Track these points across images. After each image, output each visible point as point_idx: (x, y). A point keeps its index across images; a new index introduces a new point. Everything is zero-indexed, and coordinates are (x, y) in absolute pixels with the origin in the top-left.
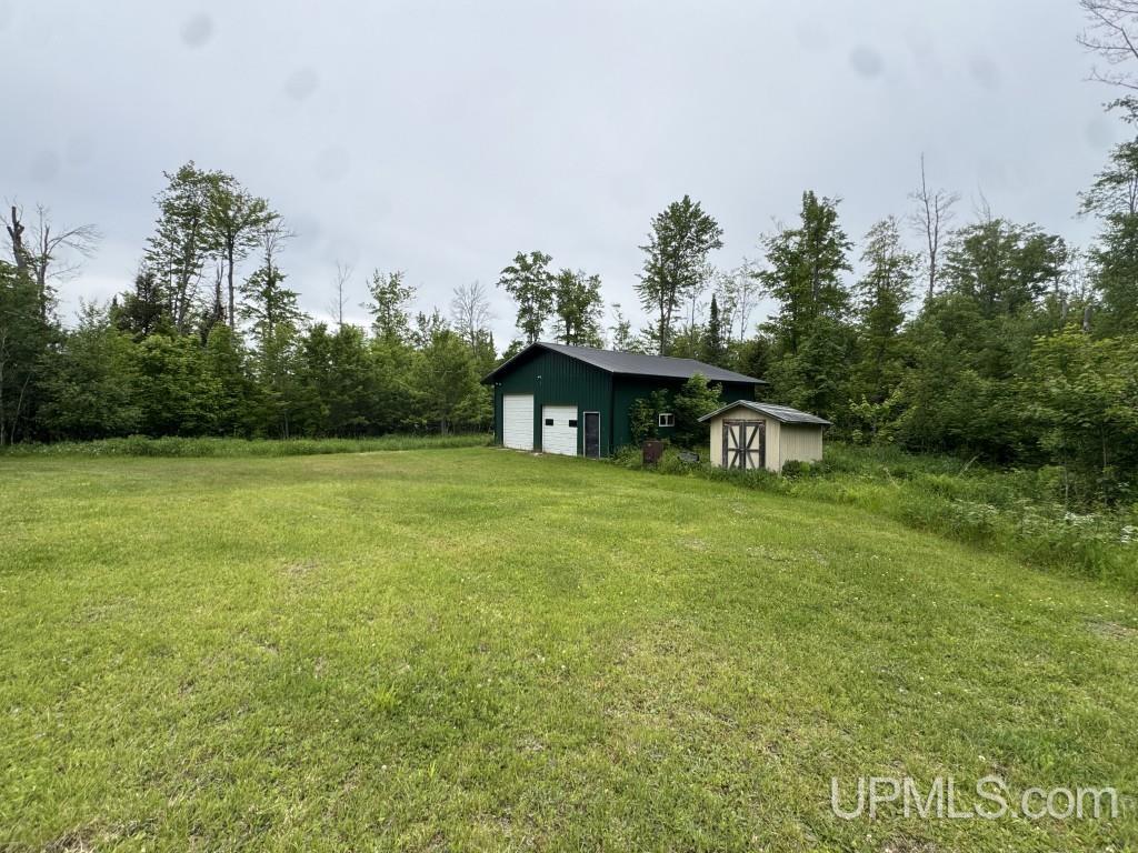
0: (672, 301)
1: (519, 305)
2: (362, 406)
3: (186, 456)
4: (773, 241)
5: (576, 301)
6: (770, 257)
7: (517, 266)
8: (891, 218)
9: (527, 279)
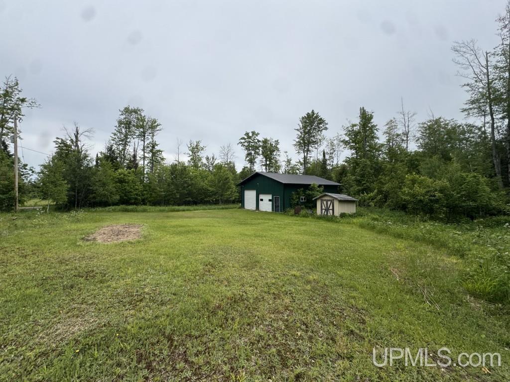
0: (308, 150)
1: (246, 152)
2: (190, 194)
3: (139, 212)
4: (347, 128)
5: (269, 150)
6: (346, 134)
7: (246, 137)
8: (394, 118)
9: (250, 142)
